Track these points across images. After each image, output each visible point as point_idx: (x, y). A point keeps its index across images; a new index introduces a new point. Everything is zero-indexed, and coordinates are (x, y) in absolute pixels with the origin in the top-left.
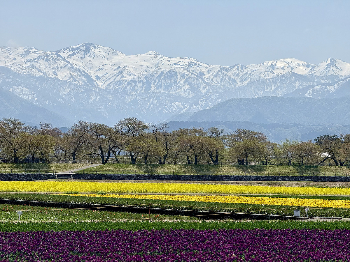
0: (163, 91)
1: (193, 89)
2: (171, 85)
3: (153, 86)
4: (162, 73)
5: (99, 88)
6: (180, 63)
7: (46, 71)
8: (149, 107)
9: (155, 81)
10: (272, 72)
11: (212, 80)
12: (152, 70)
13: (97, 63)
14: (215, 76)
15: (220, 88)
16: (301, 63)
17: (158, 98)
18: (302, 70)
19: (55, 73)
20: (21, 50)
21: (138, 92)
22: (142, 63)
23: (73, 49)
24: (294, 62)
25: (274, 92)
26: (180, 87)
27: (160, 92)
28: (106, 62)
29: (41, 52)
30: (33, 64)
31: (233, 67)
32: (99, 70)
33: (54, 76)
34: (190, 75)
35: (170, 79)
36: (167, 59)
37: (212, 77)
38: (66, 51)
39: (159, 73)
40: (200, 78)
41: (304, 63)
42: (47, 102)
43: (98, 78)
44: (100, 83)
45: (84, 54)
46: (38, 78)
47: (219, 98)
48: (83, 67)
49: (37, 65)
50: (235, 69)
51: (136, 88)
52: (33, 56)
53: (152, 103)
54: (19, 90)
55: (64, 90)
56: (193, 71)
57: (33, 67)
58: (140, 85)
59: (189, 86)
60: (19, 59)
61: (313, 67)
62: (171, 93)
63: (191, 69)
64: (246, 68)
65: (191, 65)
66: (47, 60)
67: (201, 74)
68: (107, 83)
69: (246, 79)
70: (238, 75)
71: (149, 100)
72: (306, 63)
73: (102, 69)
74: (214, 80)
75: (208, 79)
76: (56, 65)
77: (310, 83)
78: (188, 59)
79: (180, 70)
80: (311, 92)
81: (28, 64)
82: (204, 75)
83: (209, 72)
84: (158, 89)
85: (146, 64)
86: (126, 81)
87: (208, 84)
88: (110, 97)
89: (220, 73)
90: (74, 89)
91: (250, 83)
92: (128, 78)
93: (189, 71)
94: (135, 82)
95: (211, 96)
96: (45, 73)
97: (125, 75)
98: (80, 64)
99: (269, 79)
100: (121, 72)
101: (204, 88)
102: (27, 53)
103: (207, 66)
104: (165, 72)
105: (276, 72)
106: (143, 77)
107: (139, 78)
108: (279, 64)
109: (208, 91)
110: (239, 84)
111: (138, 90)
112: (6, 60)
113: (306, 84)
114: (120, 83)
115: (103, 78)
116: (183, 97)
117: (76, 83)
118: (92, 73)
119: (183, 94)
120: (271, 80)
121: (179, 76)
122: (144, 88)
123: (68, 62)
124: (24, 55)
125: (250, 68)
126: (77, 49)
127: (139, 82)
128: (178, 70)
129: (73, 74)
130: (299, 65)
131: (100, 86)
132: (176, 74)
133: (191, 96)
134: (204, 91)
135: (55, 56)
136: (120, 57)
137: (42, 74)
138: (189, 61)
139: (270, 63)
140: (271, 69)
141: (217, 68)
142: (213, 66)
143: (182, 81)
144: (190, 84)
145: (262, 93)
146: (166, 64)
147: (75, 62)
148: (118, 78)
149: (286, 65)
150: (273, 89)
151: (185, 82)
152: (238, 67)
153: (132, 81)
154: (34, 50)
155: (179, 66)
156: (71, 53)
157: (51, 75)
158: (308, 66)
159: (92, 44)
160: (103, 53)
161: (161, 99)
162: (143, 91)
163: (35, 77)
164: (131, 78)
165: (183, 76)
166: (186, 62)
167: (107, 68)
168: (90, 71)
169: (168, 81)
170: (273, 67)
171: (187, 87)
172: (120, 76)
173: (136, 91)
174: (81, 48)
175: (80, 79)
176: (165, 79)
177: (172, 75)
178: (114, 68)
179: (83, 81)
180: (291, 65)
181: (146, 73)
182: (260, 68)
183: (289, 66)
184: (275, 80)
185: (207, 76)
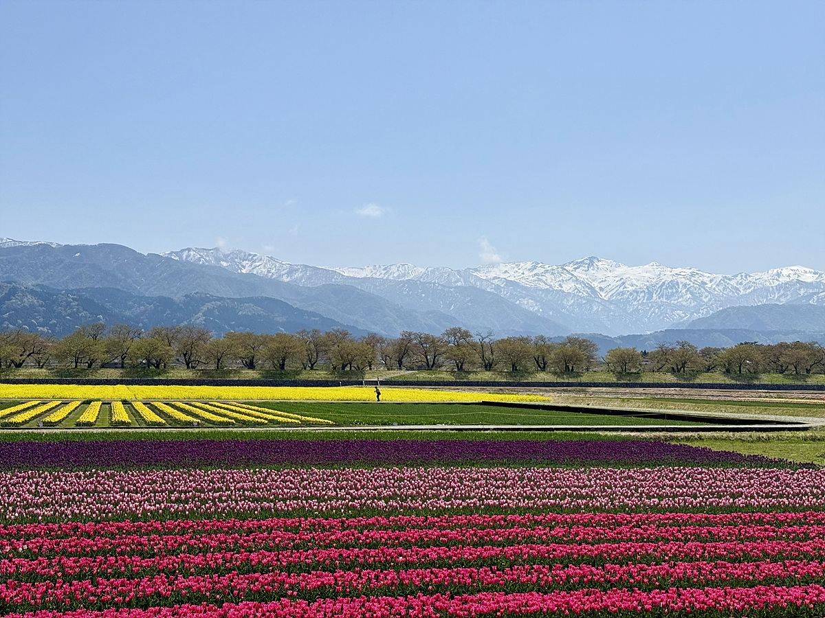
0: (664, 300)
1: (694, 298)
2: (673, 294)
3: (654, 295)
4: (664, 283)
5: (603, 299)
6: (681, 274)
7: (552, 283)
8: (650, 316)
9: (657, 291)
10: (777, 280)
11: (714, 289)
12: (654, 281)
13: (600, 275)
14: (718, 285)
15: (723, 296)
16: (807, 270)
17: (659, 308)
18: (809, 278)
19: (560, 285)
20: (529, 265)
21: (640, 302)
22: (644, 274)
23: (577, 263)
24: (801, 269)
25: (778, 300)
26: (682, 296)
27: (661, 302)
28: (610, 274)
29: (547, 266)
30: (540, 277)
31: (737, 276)
32: (602, 281)
33: (560, 288)
34: (692, 284)
35: (672, 288)
36: (669, 269)
37: (714, 286)
38: (571, 265)
39: (661, 283)
40: (702, 287)
41: (811, 270)
42: (551, 313)
43: (601, 289)
44: (603, 294)
45: (588, 267)
46: (543, 291)
47: (720, 307)
48: (587, 279)
49: (544, 278)
50: (739, 278)
51: (638, 298)
52: (539, 270)
53: (654, 312)
54: (526, 302)
55: (568, 301)
56: (695, 280)
57: (540, 280)
58: (643, 294)
59: (690, 295)
60: (527, 273)
61: (821, 274)
62: (672, 302)
63: (693, 278)
64: (750, 276)
65: (692, 275)
66: (553, 274)
67: (704, 283)
68: (610, 294)
69: (749, 288)
70: (741, 284)
71: (650, 309)
72: (813, 271)
73: (605, 281)
74: (717, 289)
75: (710, 288)
76: (561, 278)
77: (816, 290)
78: (690, 269)
79: (681, 280)
80: (815, 299)
81: (535, 278)
82: (707, 284)
83: (711, 281)
84: (659, 298)
85: (648, 275)
86: (628, 291)
87: (710, 293)
88: (612, 307)
89: (722, 282)
90: (578, 300)
91: (754, 290)
92: (630, 288)
93: (691, 281)
94: (637, 292)
95: (712, 304)
96: (551, 286)
97: (627, 286)
98: (584, 276)
99: (772, 287)
100: (624, 283)
101: (706, 297)
102: (535, 267)
103: (709, 275)
104: (666, 282)
105: (782, 280)
106: (645, 287)
107: (641, 288)
108: (785, 272)
109: (710, 300)
110: (742, 292)
111: (640, 300)
112: (515, 274)
113: (811, 291)
114: (623, 293)
115: (607, 289)
116: (684, 306)
117: (580, 294)
118: (595, 284)
119: (684, 303)
120: (775, 288)
121: (681, 286)
122: (646, 298)
123: (572, 275)
124: (530, 270)
125: (754, 276)
126: (581, 262)
127: (641, 292)
128: (679, 280)
129: (577, 286)
130: (806, 272)
131: (603, 297)
132: (678, 283)
133: (693, 304)
134: (706, 300)
135: (560, 270)
136: (623, 269)
137: (548, 287)
138: (691, 271)
139: (775, 271)
140: (776, 277)
141: (720, 277)
142: (715, 276)
143: (684, 291)
144: (692, 293)
145: (765, 300)
146: (668, 275)
147: (580, 275)
148: (621, 289)
149: (792, 273)
150: (776, 297)
151: (686, 291)
152: (742, 276)
153: (634, 291)
154: (541, 264)
155: (681, 276)
156: (575, 266)
157: (557, 287)
158: (815, 273)
159: (595, 258)
160: (606, 266)
161: (662, 308)
162: (645, 301)
163: (541, 290)
164: (633, 288)
165: (685, 285)
166: (688, 272)
167: (610, 280)
168: (593, 283)
169: (670, 291)
170: (779, 275)
171: (689, 296)
172: (623, 287)
173: (638, 301)
174: (585, 261)
175: (584, 291)
176: (666, 288)
177: (673, 284)
178: (617, 279)
179: (587, 293)
180: (797, 272)
181: (648, 283)
182: (765, 276)
183: (795, 274)
184: (779, 288)
185: (709, 285)
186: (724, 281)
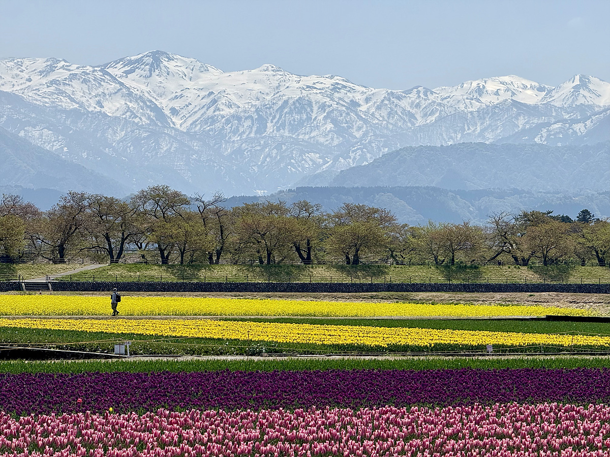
0: (287, 134)
1: (340, 130)
2: (301, 123)
3: (269, 125)
4: (286, 102)
5: (176, 130)
6: (318, 86)
7: (84, 100)
8: (263, 162)
9: (274, 117)
10: (478, 100)
11: (373, 114)
12: (269, 98)
13: (172, 86)
14: (379, 108)
15: (387, 128)
16: (528, 83)
17: (278, 147)
18: (530, 97)
19: (99, 103)
20: (41, 64)
21: (245, 136)
22: (251, 86)
23: (130, 62)
24: (517, 82)
25: (481, 134)
26: (318, 127)
27: (282, 136)
28: (188, 84)
29: (74, 67)
30: (62, 87)
31: (409, 92)
32: (176, 97)
33: (98, 109)
34: (335, 106)
35: (300, 113)
36: (295, 78)
37: (373, 110)
38: (119, 66)
39: (280, 103)
40: (352, 111)
41: (534, 84)
42: (85, 155)
43: (174, 111)
44: (177, 121)
45: (150, 71)
46: (69, 113)
47: (384, 146)
48: (149, 93)
49: (69, 90)
50: (413, 96)
51: (241, 130)
52: (60, 74)
53: (269, 155)
54: (37, 134)
55: (115, 132)
56: (340, 99)
57: (61, 93)
58: (248, 123)
59: (332, 126)
60: (36, 79)
61: (550, 91)
62: (301, 137)
63: (336, 95)
64: (432, 93)
65: (335, 88)
66: (85, 81)
67: (354, 104)
68: (190, 121)
69: (432, 113)
70: (418, 106)
71: (262, 150)
72: (537, 85)
73: (181, 96)
74: (377, 115)
75: (366, 113)
76: (101, 90)
77: (544, 119)
78: (332, 77)
79: (316, 97)
80: (545, 135)
81: (52, 89)
82: (359, 105)
83: (367, 100)
84: (278, 130)
85: (258, 87)
86: (223, 117)
87: (365, 121)
88: (196, 145)
89: (386, 102)
90: (133, 131)
91: (440, 119)
92: (227, 111)
93: (332, 100)
94: (239, 119)
95: (370, 142)
96: (81, 105)
97: (221, 107)
98: (143, 87)
99: (471, 113)
100: (214, 101)
101: (359, 128)
102: (52, 69)
103: (364, 89)
104: (291, 102)
105: (486, 100)
106: (253, 109)
107: (245, 111)
108: (491, 86)
109: (365, 134)
110: (420, 121)
111: (244, 132)
112: (14, 81)
113: (536, 121)
114: (213, 120)
115: (184, 112)
116: (322, 144)
117: (137, 120)
118: (164, 103)
119: (322, 140)
120: (476, 114)
121: (315, 108)
122: (254, 129)
123: (121, 84)
124: (43, 73)
125: (440, 93)
126: (137, 61)
127: (246, 118)
128: (313, 98)
129: (131, 105)
130: (525, 87)
131: (178, 126)
132: (310, 104)
133: (336, 142)
134: (358, 135)
135: (99, 74)
136: (213, 76)
137: (76, 106)
138: (333, 81)
139: (475, 84)
140: (476, 95)
141: (382, 93)
142: (374, 91)
143: (321, 117)
144: (334, 121)
145: (459, 136)
146: (293, 88)
147: (134, 84)
148: (210, 112)
149: (502, 87)
150: (479, 129)
151: (325, 118)
152: (418, 92)
153: (233, 116)
154: (63, 63)
155: (315, 91)
156: (127, 68)
157: (93, 107)
158: (541, 89)
159: (163, 53)
160: (183, 69)
161: (284, 148)
162: (252, 135)
163: (64, 111)
164: (232, 111)
165: (323, 107)
166: (328, 83)
167: (191, 95)
168: (161, 100)
169: (297, 117)
170: (480, 91)
171: (330, 126)
172: (212, 109)
173: (241, 135)
174: (145, 59)
175: (143, 114)
176: (291, 112)
177: (302, 105)
178: (203, 94)
179: (149, 118)
180: (511, 87)
181: (257, 103)
182: (458, 93)
183: (507, 90)
184: (483, 113)
185: (364, 108)
186: (389, 100)
